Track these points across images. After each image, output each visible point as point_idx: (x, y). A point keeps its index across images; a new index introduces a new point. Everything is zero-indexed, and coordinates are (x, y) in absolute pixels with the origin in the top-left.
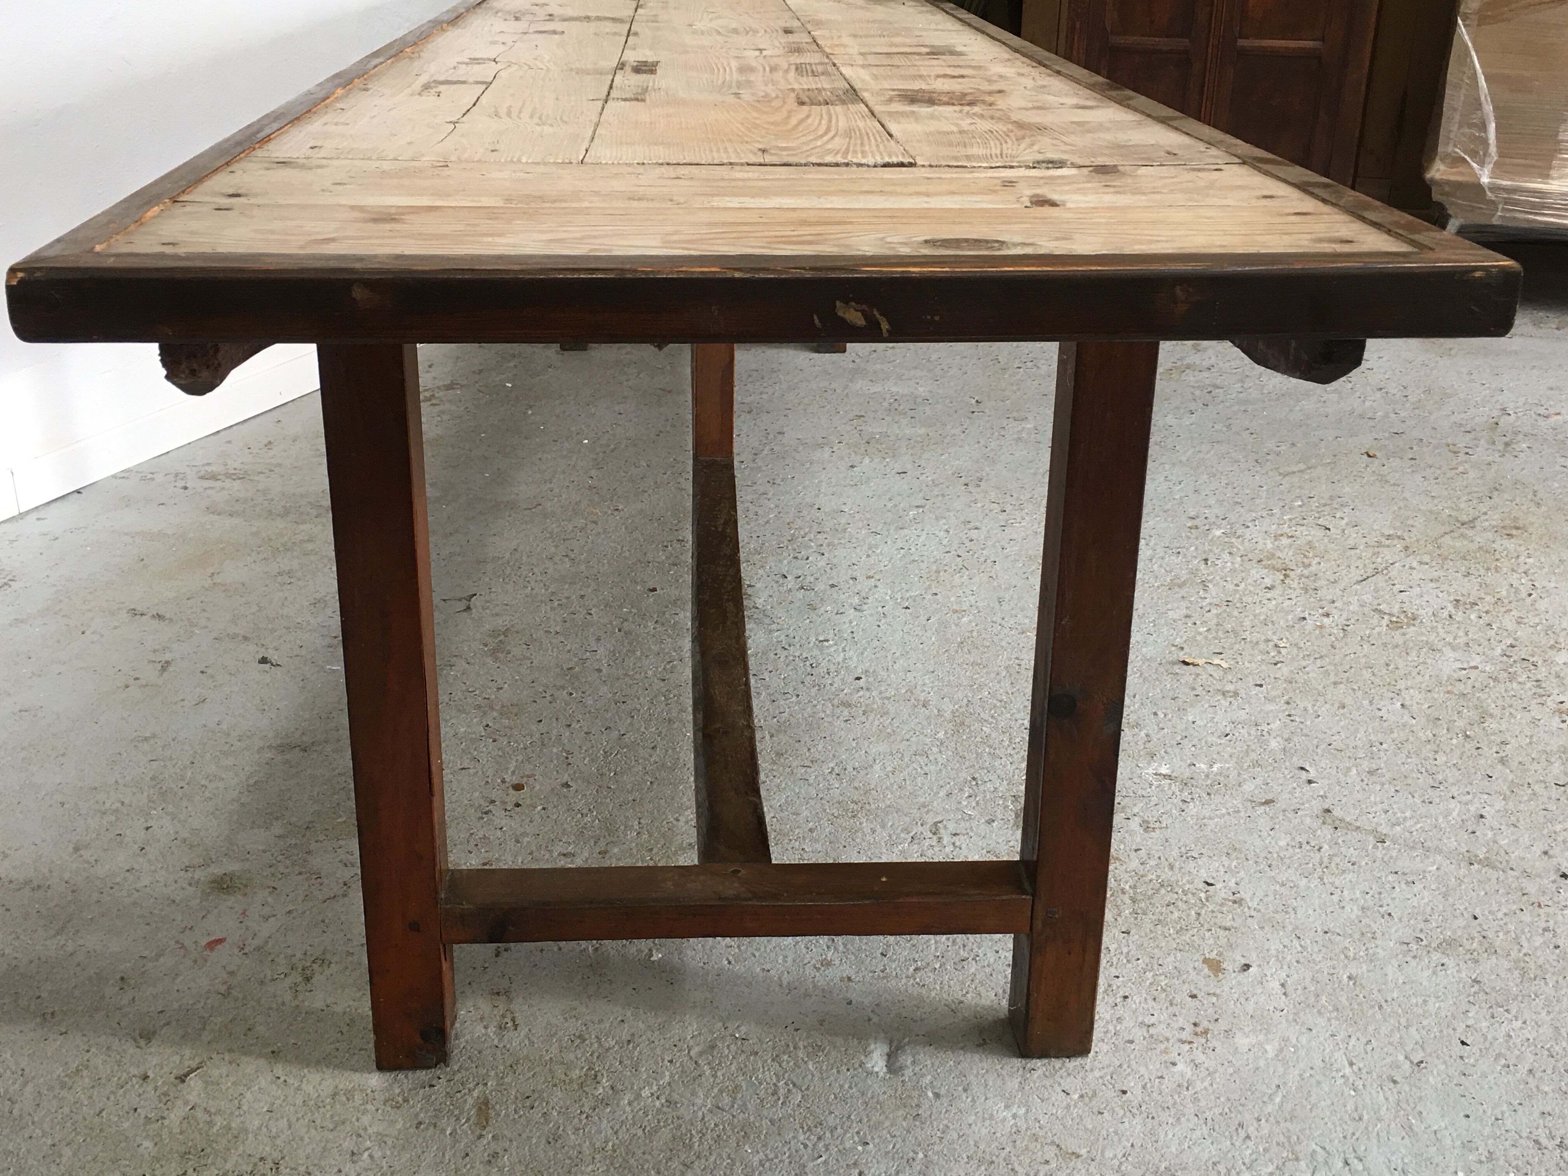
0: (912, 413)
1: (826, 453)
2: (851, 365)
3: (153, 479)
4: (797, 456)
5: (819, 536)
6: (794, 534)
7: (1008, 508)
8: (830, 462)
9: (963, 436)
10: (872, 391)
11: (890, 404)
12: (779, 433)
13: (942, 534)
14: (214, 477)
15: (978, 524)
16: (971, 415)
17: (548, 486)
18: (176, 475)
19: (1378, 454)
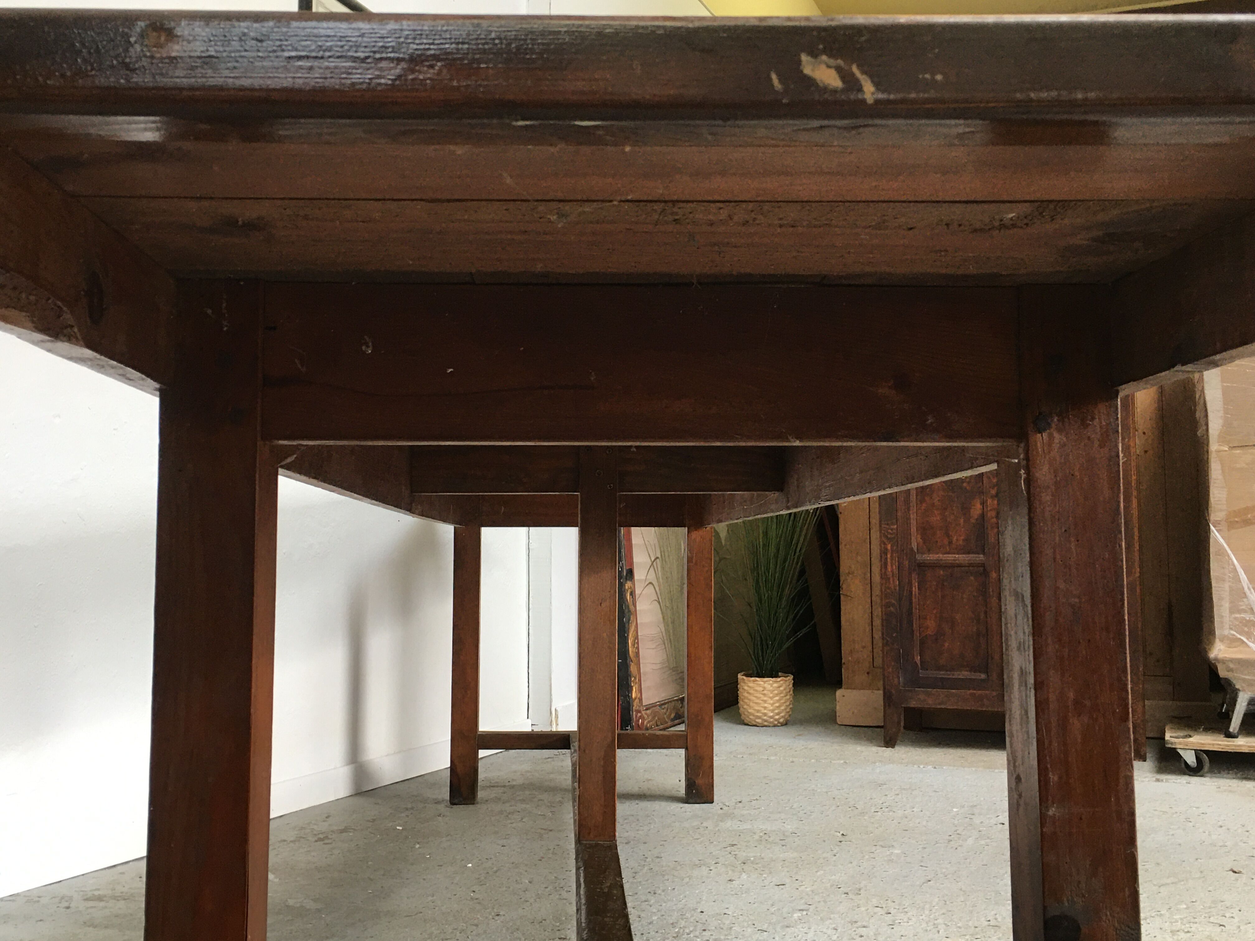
0: (783, 843)
1: (704, 871)
2: (721, 811)
3: (38, 901)
4: (676, 873)
5: (704, 933)
6: (678, 932)
7: (893, 911)
8: (708, 877)
9: (834, 858)
10: (741, 828)
11: (761, 837)
12: (658, 857)
13: (830, 932)
14: (100, 899)
15: (865, 924)
16: (839, 844)
17: (430, 898)
18: (62, 898)
19: (1243, 871)
